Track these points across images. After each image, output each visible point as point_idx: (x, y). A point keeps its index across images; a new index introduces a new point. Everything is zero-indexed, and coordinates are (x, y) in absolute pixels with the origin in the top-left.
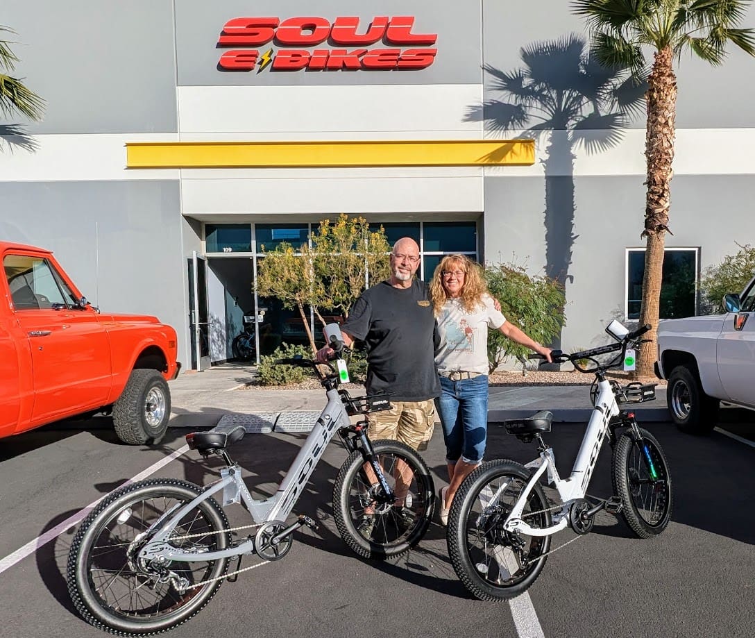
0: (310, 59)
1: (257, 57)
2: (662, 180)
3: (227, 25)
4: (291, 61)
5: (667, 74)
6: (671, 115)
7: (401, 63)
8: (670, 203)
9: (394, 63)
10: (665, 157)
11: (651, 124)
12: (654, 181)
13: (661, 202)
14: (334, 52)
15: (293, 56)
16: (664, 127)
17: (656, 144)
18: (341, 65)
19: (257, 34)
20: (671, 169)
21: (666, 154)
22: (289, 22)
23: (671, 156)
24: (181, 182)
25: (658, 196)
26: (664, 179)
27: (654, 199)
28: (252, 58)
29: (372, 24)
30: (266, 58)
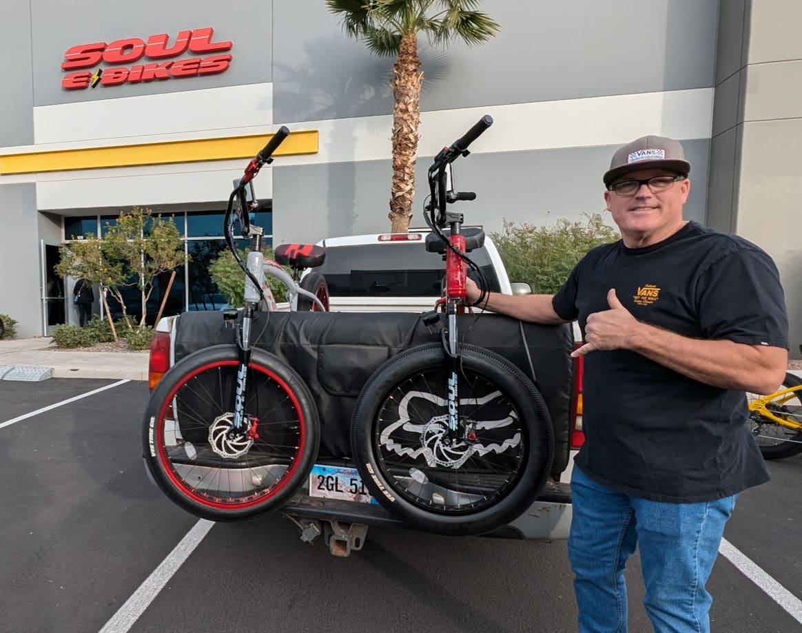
0: (128, 74)
1: (90, 77)
3: (68, 53)
4: (114, 78)
5: (409, 60)
6: (412, 100)
7: (200, 71)
8: (412, 187)
9: (194, 71)
10: (405, 142)
12: (397, 165)
13: (402, 185)
14: (149, 66)
15: (116, 73)
16: (405, 113)
17: (398, 130)
18: (152, 77)
19: (90, 57)
21: (406, 139)
22: (115, 44)
24: (38, 184)
25: (400, 180)
26: (404, 163)
27: (396, 183)
28: (86, 79)
29: (178, 39)
30: (95, 78)
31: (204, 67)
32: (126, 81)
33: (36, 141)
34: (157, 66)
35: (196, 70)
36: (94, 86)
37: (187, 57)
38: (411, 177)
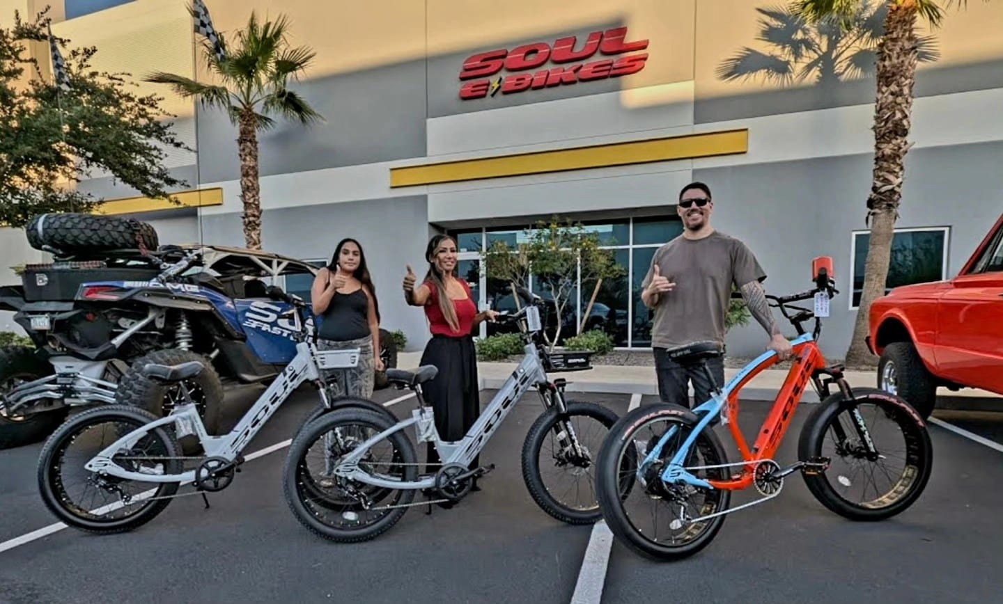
0: (532, 80)
1: (488, 85)
2: (893, 153)
3: (466, 62)
4: (517, 85)
6: (908, 81)
7: (612, 72)
8: (903, 179)
9: (605, 73)
11: (880, 96)
12: (883, 155)
13: (891, 177)
14: (555, 71)
15: (518, 80)
16: (897, 96)
17: (886, 117)
18: (557, 81)
19: (489, 66)
20: (906, 142)
21: (900, 125)
23: (906, 127)
24: (429, 196)
25: (888, 172)
26: (896, 152)
27: (883, 176)
28: (485, 87)
29: (588, 40)
30: (495, 86)
31: (615, 69)
32: (528, 87)
33: (430, 153)
34: (564, 71)
35: (608, 72)
36: (493, 95)
37: (598, 59)
38: (902, 169)
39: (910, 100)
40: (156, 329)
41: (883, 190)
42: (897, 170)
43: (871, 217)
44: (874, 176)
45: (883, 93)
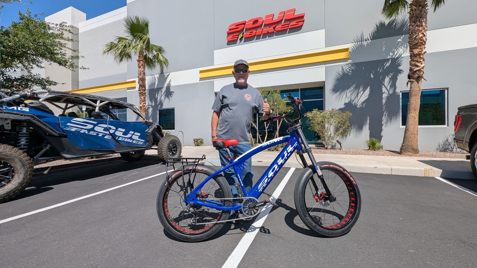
0: (256, 32)
1: (239, 36)
2: (419, 53)
3: (229, 27)
4: (250, 35)
7: (289, 27)
8: (425, 65)
10: (421, 41)
12: (414, 54)
13: (418, 64)
15: (250, 33)
16: (420, 27)
17: (415, 36)
18: (267, 32)
19: (239, 28)
20: (425, 48)
21: (421, 40)
22: (249, 21)
23: (425, 41)
24: (215, 81)
25: (417, 62)
26: (420, 53)
27: (414, 64)
28: (237, 36)
29: (279, 15)
30: (241, 35)
31: (291, 26)
32: (255, 36)
33: (215, 64)
34: (269, 28)
35: (287, 27)
36: (241, 39)
38: (424, 60)
39: (426, 29)
40: (6, 130)
41: (415, 70)
42: (421, 61)
43: (409, 83)
44: (410, 64)
45: (413, 26)
